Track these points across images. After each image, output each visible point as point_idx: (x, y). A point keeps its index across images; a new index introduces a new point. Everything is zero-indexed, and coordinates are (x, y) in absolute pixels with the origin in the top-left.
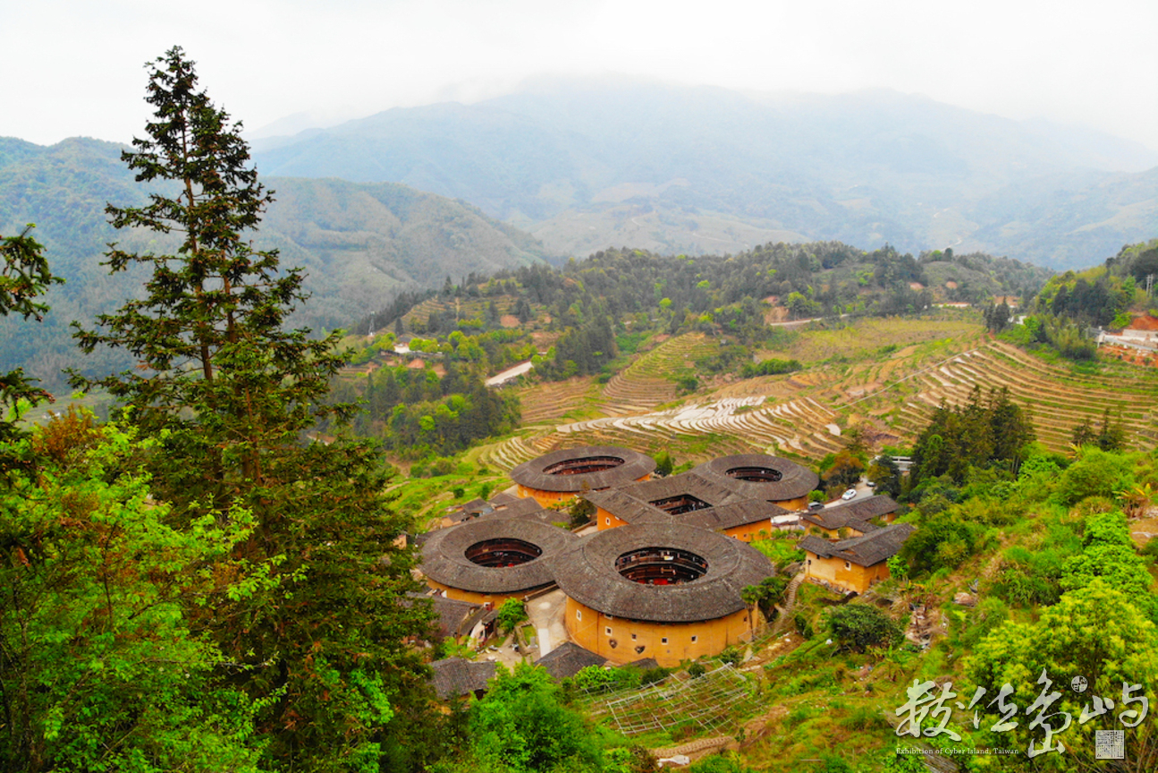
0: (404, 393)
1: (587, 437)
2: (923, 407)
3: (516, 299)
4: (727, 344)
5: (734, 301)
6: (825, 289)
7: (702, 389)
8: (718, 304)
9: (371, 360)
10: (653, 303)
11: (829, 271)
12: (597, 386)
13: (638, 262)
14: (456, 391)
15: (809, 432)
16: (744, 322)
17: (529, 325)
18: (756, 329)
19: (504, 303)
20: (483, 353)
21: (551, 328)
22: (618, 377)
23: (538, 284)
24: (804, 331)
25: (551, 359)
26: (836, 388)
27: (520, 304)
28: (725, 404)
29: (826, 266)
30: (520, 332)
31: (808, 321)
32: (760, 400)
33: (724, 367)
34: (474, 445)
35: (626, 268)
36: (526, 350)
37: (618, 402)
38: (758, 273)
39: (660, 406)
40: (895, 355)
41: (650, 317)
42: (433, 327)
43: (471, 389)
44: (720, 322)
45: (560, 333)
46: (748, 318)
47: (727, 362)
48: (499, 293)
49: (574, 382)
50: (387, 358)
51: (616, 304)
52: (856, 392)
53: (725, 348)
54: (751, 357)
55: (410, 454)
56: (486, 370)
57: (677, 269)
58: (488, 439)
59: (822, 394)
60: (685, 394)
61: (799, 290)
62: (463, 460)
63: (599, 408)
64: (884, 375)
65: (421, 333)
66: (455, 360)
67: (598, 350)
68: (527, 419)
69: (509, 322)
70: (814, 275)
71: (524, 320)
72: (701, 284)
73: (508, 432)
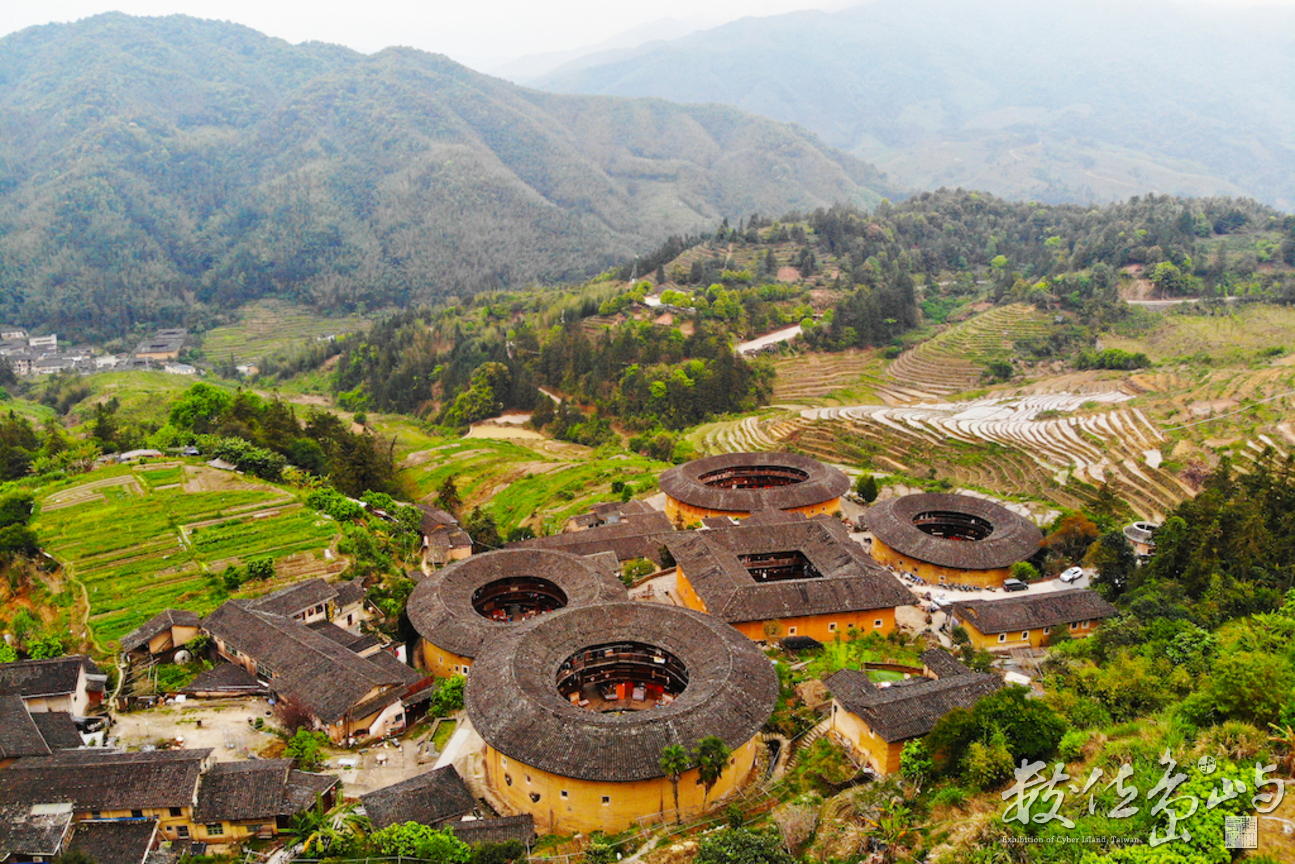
0: (641, 352)
1: (835, 427)
2: (1278, 443)
3: (803, 247)
4: (1063, 323)
5: (1083, 267)
6: (1211, 261)
7: (1018, 378)
8: (1062, 269)
9: (620, 311)
10: (983, 260)
11: (1223, 238)
12: (881, 362)
13: (974, 209)
14: (699, 355)
15: (1120, 457)
16: (1090, 295)
17: (812, 280)
18: (1105, 306)
19: (785, 252)
20: (742, 310)
21: (837, 285)
22: (910, 353)
23: (834, 231)
24: (1172, 314)
25: (825, 324)
26: (1177, 401)
27: (804, 253)
28: (1030, 405)
29: (1219, 230)
30: (797, 289)
31: (1179, 302)
32: (1075, 403)
33: (1054, 352)
34: (708, 420)
35: (956, 215)
36: (798, 312)
37: (902, 385)
38: (1122, 234)
39: (956, 395)
40: (1277, 362)
41: (975, 279)
42: (696, 277)
43: (715, 354)
44: (1059, 293)
45: (847, 292)
46: (1095, 290)
47: (1060, 345)
48: (782, 238)
49: (851, 355)
50: (636, 310)
51: (933, 259)
52: (1200, 409)
53: (1059, 328)
54: (1093, 342)
55: (634, 422)
56: (743, 332)
57: (1024, 219)
58: (725, 415)
59: (1157, 407)
60: (993, 383)
61: (1172, 259)
62: (688, 437)
63: (872, 388)
64: (1246, 390)
65: (682, 282)
66: (708, 318)
67: (891, 316)
68: (780, 395)
69: (787, 275)
70: (1198, 242)
71: (806, 274)
72: (1050, 241)
73: (752, 409)
